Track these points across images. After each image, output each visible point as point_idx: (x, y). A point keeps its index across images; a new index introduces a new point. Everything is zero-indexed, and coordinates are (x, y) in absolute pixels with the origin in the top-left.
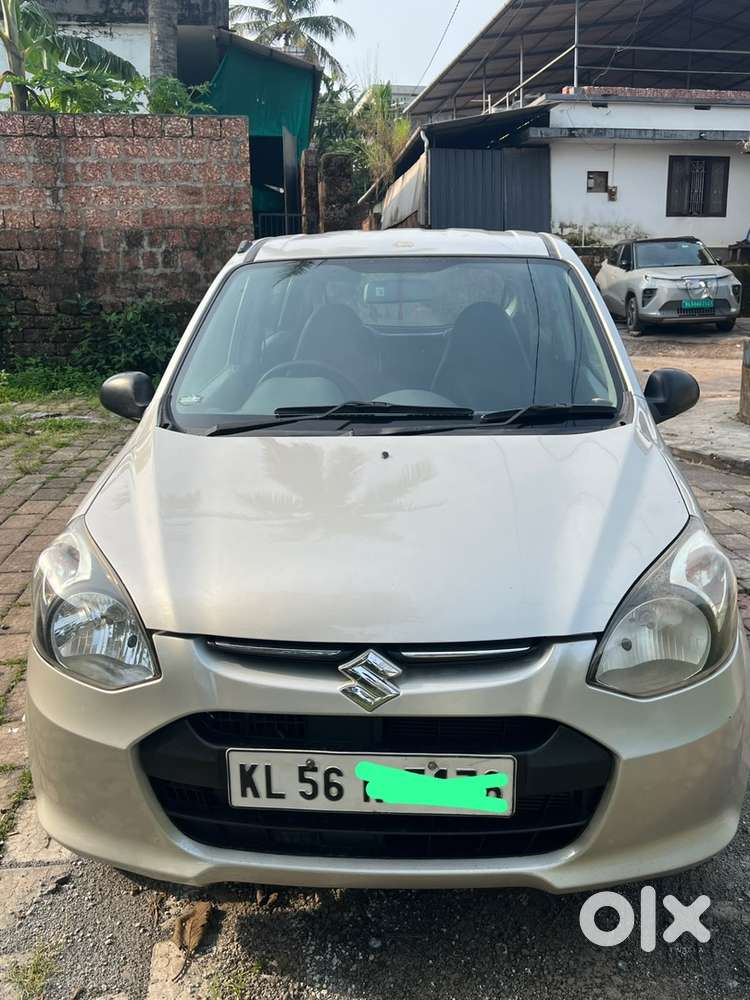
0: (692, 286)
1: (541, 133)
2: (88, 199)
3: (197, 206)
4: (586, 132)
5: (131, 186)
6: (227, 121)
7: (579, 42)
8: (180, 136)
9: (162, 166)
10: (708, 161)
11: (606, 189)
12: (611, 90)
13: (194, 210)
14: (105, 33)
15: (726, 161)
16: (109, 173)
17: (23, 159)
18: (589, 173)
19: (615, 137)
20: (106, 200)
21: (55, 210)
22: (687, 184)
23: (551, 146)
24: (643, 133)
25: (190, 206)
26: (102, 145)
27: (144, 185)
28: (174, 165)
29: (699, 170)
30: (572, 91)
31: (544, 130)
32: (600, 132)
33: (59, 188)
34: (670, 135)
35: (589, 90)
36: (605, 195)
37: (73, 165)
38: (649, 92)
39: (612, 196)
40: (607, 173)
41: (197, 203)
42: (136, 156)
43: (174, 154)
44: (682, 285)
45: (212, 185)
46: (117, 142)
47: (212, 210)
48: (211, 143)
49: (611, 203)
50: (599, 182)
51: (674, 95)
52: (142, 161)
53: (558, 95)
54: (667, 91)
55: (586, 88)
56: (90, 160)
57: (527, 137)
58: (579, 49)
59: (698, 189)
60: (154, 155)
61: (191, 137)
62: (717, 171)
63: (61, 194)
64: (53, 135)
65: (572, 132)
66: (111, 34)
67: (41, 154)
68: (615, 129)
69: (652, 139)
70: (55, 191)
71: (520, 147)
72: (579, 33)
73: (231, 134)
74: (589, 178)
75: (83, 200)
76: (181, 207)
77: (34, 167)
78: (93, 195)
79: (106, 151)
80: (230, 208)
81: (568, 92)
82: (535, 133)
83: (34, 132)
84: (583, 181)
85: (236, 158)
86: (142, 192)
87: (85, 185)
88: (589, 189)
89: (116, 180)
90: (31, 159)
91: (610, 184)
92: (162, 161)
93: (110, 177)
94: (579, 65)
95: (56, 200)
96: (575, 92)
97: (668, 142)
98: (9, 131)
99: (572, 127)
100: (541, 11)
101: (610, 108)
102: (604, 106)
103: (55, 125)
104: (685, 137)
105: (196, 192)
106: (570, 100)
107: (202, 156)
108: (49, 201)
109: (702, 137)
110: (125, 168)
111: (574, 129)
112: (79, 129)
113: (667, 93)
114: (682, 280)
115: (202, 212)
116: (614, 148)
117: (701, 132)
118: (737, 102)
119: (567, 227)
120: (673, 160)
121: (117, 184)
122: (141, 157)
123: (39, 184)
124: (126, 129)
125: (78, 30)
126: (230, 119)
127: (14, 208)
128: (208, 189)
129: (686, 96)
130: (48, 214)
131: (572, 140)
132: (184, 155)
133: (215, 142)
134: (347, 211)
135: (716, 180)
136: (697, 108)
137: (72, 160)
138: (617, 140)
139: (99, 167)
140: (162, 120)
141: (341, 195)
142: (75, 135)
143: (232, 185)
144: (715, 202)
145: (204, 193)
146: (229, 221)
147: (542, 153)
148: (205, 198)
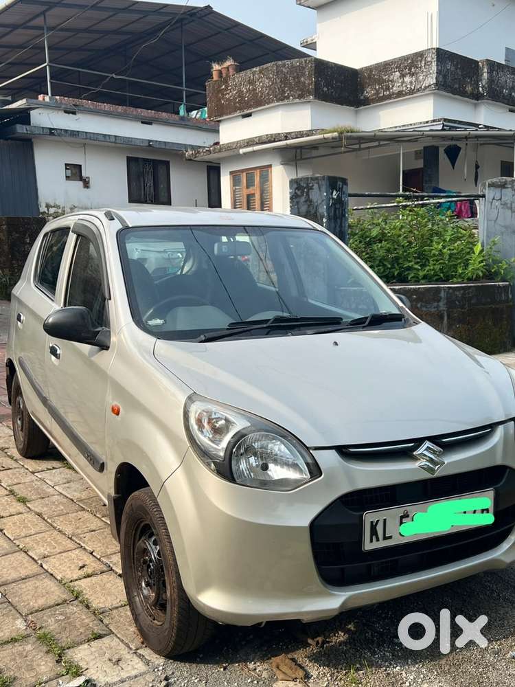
0: (173, 257)
1: (27, 130)
4: (63, 132)
7: (50, 61)
10: (155, 164)
11: (81, 178)
12: (78, 101)
15: (167, 164)
18: (66, 165)
19: (86, 139)
22: (142, 179)
23: (33, 140)
24: (107, 138)
29: (149, 169)
30: (47, 99)
31: (28, 127)
32: (74, 134)
34: (127, 141)
35: (60, 99)
36: (81, 183)
38: (106, 107)
39: (86, 184)
40: (81, 166)
44: (166, 256)
49: (86, 189)
50: (75, 172)
51: (126, 110)
53: (35, 101)
54: (120, 107)
55: (58, 97)
57: (14, 132)
58: (50, 66)
59: (150, 183)
62: (161, 171)
65: (51, 131)
68: (86, 133)
69: (115, 143)
71: (7, 139)
72: (49, 53)
74: (66, 169)
81: (44, 99)
82: (21, 129)
84: (62, 172)
88: (68, 178)
91: (83, 174)
94: (51, 79)
96: (50, 100)
97: (125, 146)
99: (52, 127)
100: (11, 31)
101: (78, 116)
102: (74, 113)
104: (138, 143)
106: (46, 106)
109: (150, 146)
111: (53, 129)
113: (120, 109)
114: (165, 251)
116: (84, 146)
117: (150, 141)
118: (171, 122)
119: (52, 207)
120: (129, 160)
129: (135, 113)
131: (52, 138)
135: (162, 178)
136: (142, 123)
138: (87, 141)
144: (163, 194)
147: (26, 146)
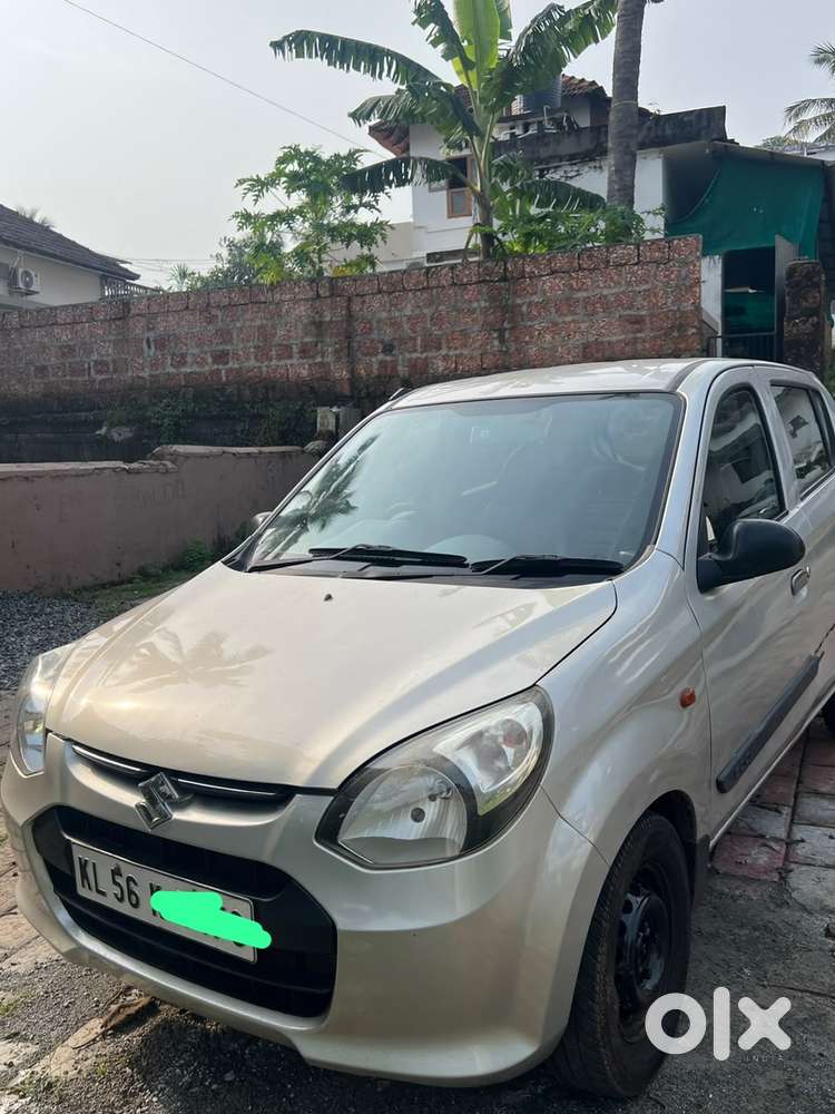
2: (532, 337)
3: (639, 335)
5: (573, 321)
6: (676, 242)
8: (625, 264)
9: (605, 297)
13: (635, 339)
14: (595, 167)
16: (553, 310)
17: (475, 305)
20: (548, 337)
21: (501, 351)
25: (630, 336)
26: (547, 283)
27: (586, 318)
28: (617, 295)
33: (506, 329)
37: (520, 306)
41: (639, 331)
42: (579, 290)
43: (618, 284)
45: (657, 311)
46: (562, 278)
47: (655, 337)
48: (658, 267)
52: (585, 294)
56: (535, 299)
60: (598, 286)
61: (636, 264)
63: (507, 335)
64: (504, 279)
66: (600, 167)
67: (492, 299)
70: (501, 332)
73: (680, 255)
75: (527, 338)
76: (623, 337)
77: (485, 311)
78: (537, 333)
79: (552, 288)
80: (675, 334)
83: (488, 278)
85: (684, 279)
86: (583, 326)
87: (529, 323)
89: (560, 316)
90: (483, 304)
92: (605, 292)
93: (553, 314)
95: (502, 340)
98: (465, 280)
103: (506, 269)
105: (638, 321)
107: (647, 282)
108: (496, 343)
110: (568, 303)
112: (528, 270)
115: (644, 341)
121: (560, 320)
122: (585, 290)
123: (489, 327)
124: (572, 263)
125: (568, 168)
126: (679, 240)
127: (465, 352)
128: (652, 315)
130: (495, 356)
132: (629, 283)
133: (662, 266)
134: (813, 325)
137: (519, 301)
139: (544, 305)
140: (608, 251)
141: (806, 309)
142: (524, 277)
143: (679, 309)
145: (647, 321)
146: (673, 347)
148: (649, 325)
